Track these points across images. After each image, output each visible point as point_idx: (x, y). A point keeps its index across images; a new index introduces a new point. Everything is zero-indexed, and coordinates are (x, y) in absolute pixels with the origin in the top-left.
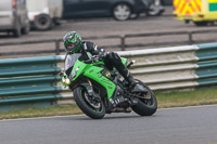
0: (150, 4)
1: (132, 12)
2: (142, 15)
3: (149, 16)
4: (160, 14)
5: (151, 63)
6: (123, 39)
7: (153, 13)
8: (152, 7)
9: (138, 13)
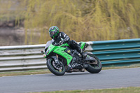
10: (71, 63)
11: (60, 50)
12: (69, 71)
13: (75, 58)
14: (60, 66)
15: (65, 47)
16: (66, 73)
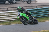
0: (13, 1)
1: (9, 3)
2: (12, 3)
3: (13, 4)
4: (16, 3)
5: (13, 14)
6: (7, 9)
7: (14, 3)
8: (14, 1)
9: (10, 3)
13: (30, 18)
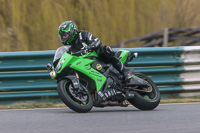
10: (103, 89)
11: (82, 64)
12: (99, 103)
13: (110, 80)
14: (82, 94)
15: (92, 58)
16: (94, 108)
